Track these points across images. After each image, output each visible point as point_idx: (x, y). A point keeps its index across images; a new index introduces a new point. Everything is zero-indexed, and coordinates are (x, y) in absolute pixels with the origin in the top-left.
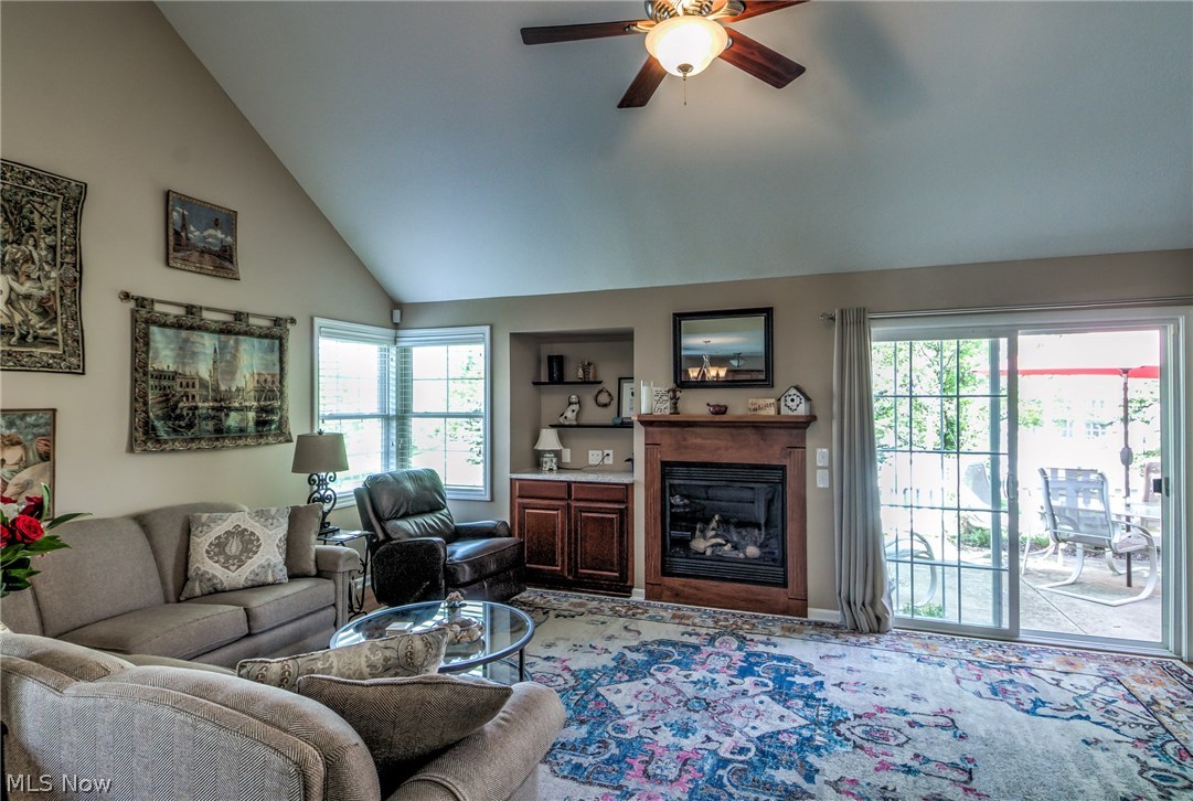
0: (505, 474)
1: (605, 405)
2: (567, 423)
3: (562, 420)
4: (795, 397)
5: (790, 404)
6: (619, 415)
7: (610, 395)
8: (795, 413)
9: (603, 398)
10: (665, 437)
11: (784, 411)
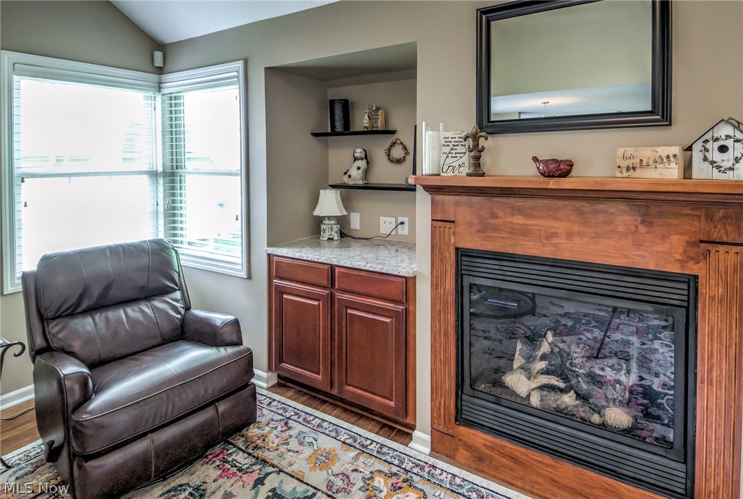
0: (262, 249)
1: (399, 161)
2: (351, 183)
3: (346, 180)
4: (730, 143)
5: (717, 156)
6: (414, 173)
7: (405, 148)
8: (730, 176)
9: (397, 152)
10: (463, 210)
11: (701, 171)
